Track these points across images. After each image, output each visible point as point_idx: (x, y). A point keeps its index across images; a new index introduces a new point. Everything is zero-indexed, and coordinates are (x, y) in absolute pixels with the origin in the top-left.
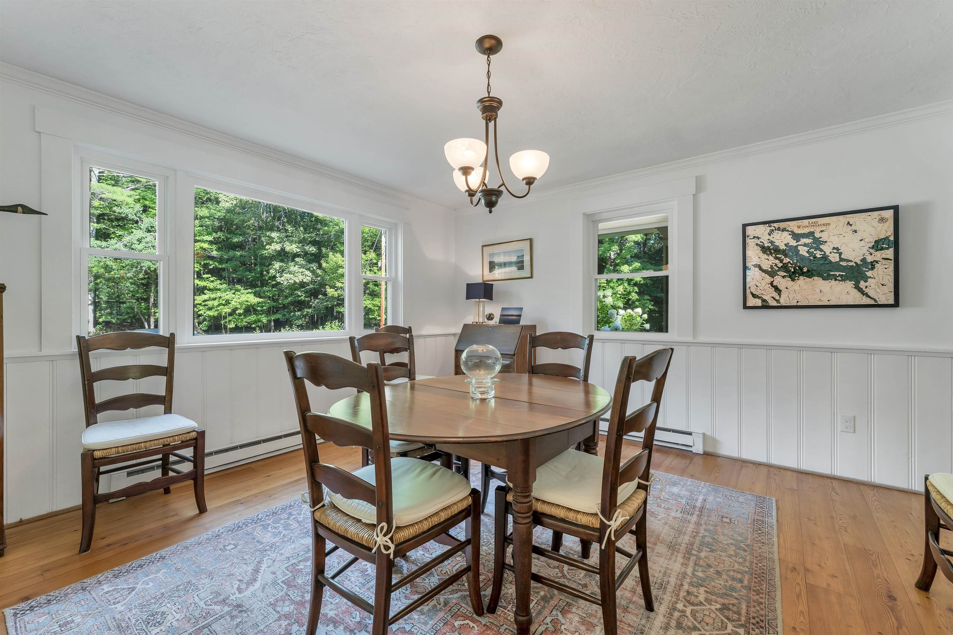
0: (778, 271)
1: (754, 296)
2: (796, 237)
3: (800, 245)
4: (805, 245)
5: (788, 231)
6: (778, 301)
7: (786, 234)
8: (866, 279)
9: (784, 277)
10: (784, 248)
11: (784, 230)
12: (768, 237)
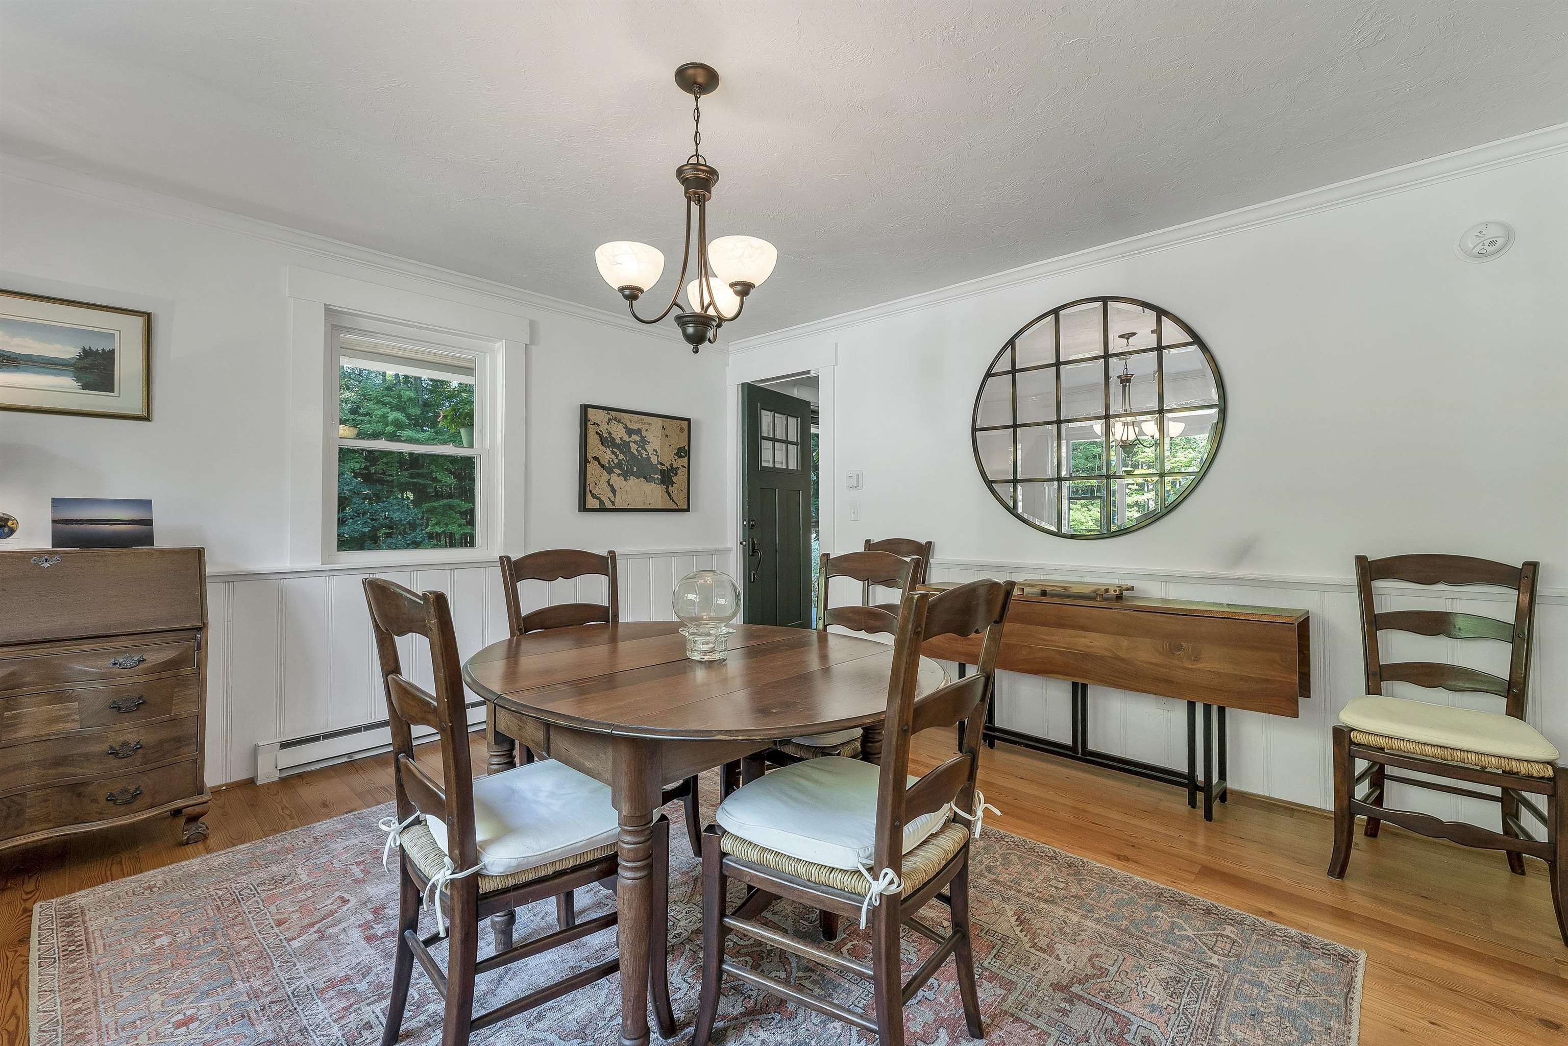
0: (614, 467)
1: (594, 496)
2: (630, 432)
3: (632, 442)
4: (635, 442)
5: (623, 423)
6: (613, 503)
7: (621, 426)
8: (672, 483)
9: (619, 475)
10: (619, 442)
11: (619, 421)
12: (606, 426)
